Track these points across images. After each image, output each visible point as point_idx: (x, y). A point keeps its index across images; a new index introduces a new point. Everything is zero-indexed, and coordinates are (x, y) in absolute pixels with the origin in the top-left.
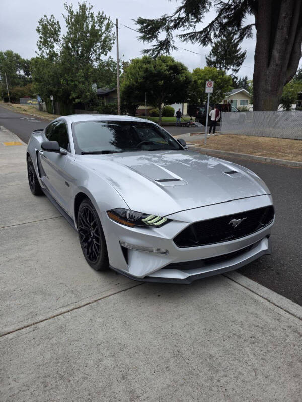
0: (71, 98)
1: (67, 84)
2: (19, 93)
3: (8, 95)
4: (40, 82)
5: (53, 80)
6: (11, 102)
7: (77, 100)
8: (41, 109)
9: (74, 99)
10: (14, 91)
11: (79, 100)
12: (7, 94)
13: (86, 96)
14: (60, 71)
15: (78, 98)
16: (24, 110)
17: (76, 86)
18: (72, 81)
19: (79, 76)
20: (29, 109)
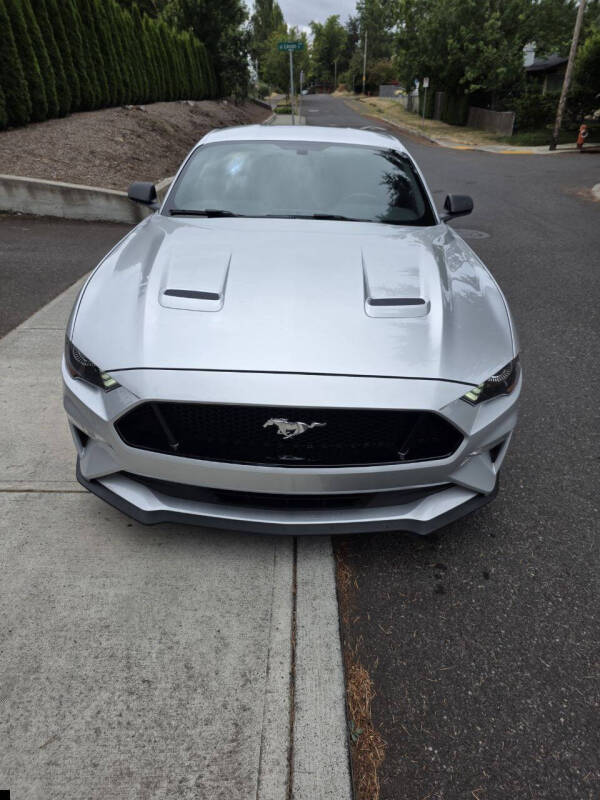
0: (461, 81)
1: (461, 49)
2: (383, 74)
3: (364, 79)
4: (407, 48)
5: (435, 41)
6: (366, 94)
7: (473, 86)
8: (409, 109)
9: (468, 84)
10: (376, 68)
11: (478, 87)
12: (362, 76)
13: (497, 75)
14: (453, 19)
15: (476, 81)
16: (380, 111)
17: (478, 51)
18: (473, 41)
19: (492, 26)
20: (388, 108)
